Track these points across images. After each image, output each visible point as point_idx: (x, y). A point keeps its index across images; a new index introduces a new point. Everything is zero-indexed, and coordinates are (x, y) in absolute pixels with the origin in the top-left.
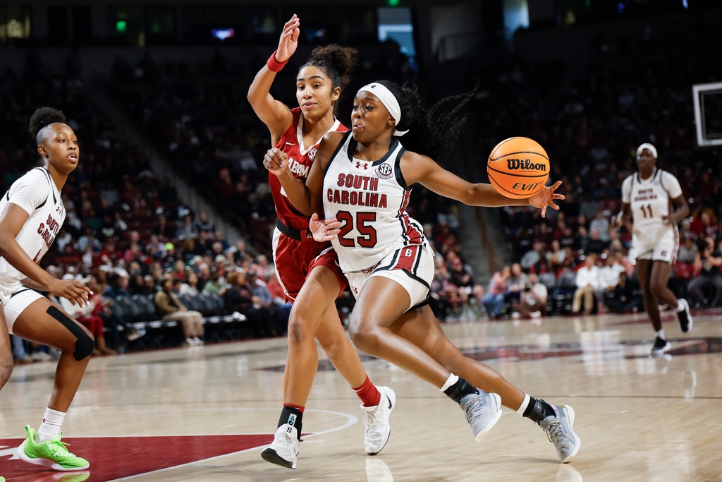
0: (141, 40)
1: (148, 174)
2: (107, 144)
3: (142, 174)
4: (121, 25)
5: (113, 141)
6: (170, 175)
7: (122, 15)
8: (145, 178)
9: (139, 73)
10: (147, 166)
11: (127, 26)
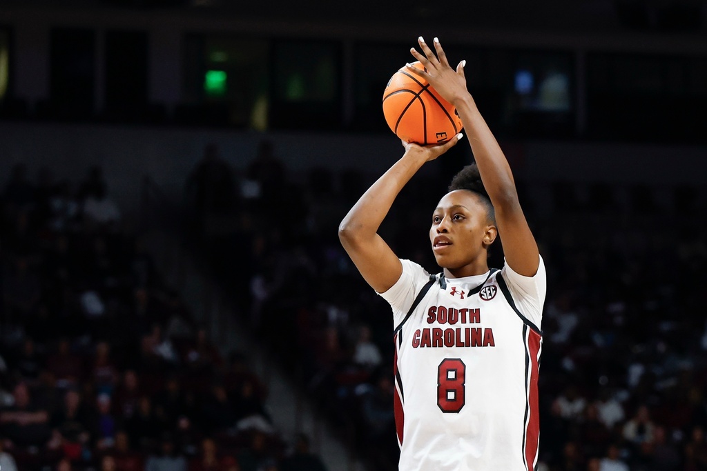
0: (260, 116)
1: (258, 422)
2: (165, 350)
3: (244, 424)
4: (215, 79)
5: (180, 345)
6: (308, 427)
7: (219, 57)
8: (252, 432)
9: (251, 190)
10: (256, 407)
11: (229, 82)
